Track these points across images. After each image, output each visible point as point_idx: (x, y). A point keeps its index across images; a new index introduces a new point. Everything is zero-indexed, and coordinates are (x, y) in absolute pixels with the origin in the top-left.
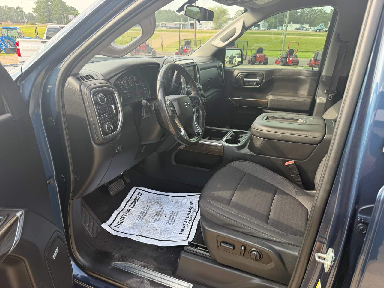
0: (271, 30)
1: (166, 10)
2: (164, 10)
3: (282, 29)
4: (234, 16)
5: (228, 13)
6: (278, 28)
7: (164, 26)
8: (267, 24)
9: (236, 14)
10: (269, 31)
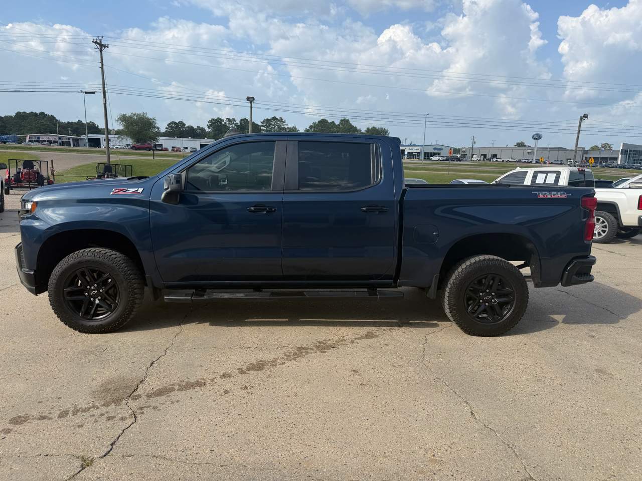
7: (36, 141)
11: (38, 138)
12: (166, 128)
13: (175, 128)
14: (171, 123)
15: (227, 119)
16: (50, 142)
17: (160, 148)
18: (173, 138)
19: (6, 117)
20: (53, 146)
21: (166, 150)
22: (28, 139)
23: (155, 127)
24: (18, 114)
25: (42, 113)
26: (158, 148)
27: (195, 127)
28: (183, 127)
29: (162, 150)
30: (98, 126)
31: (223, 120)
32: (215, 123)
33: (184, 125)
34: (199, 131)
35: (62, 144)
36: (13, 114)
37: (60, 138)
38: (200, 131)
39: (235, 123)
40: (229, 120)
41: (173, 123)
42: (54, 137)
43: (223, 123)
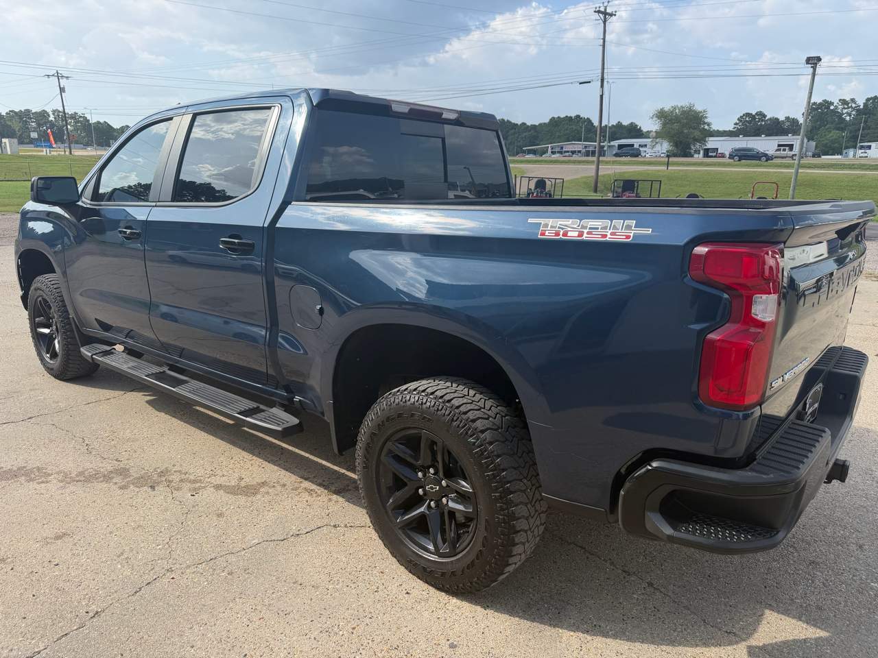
0: (823, 157)
1: (571, 117)
2: (567, 117)
3: (854, 156)
4: (734, 126)
5: (706, 120)
6: (844, 151)
7: (558, 152)
8: (814, 144)
9: (738, 122)
10: (816, 161)
11: (562, 148)
12: (735, 124)
13: (749, 122)
14: (744, 115)
15: (840, 100)
16: (573, 152)
17: (715, 154)
18: (737, 138)
19: (540, 124)
20: (575, 157)
21: (723, 156)
22: (549, 150)
23: (705, 123)
24: (553, 119)
25: (578, 116)
26: (710, 154)
27: (782, 118)
28: (763, 121)
29: (715, 157)
30: (640, 127)
31: (832, 103)
32: (817, 109)
33: (765, 116)
34: (787, 124)
35: (587, 154)
36: (547, 121)
37: (586, 147)
38: (789, 124)
39: (854, 105)
40: (844, 102)
41: (748, 115)
42: (578, 146)
43: (832, 108)
